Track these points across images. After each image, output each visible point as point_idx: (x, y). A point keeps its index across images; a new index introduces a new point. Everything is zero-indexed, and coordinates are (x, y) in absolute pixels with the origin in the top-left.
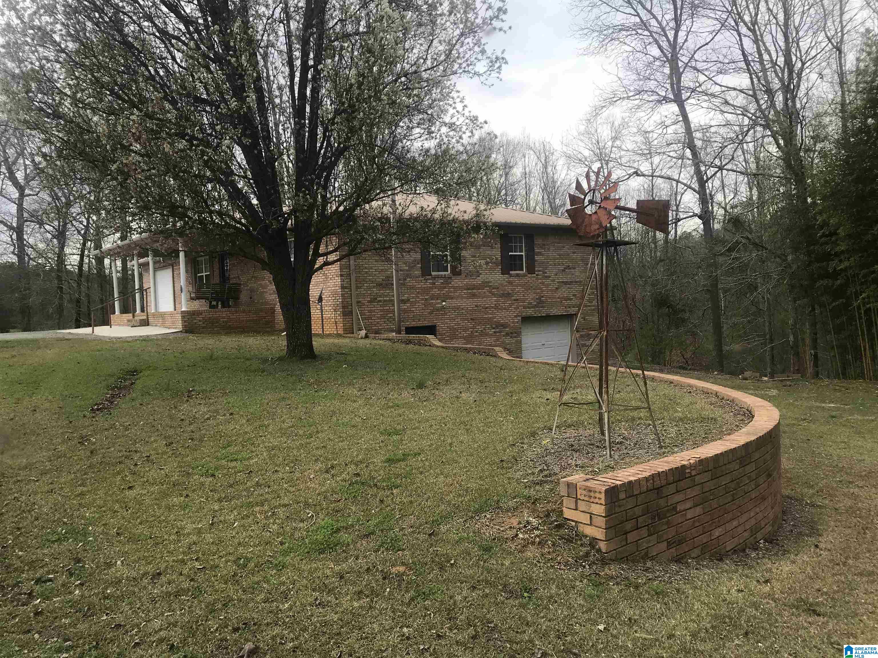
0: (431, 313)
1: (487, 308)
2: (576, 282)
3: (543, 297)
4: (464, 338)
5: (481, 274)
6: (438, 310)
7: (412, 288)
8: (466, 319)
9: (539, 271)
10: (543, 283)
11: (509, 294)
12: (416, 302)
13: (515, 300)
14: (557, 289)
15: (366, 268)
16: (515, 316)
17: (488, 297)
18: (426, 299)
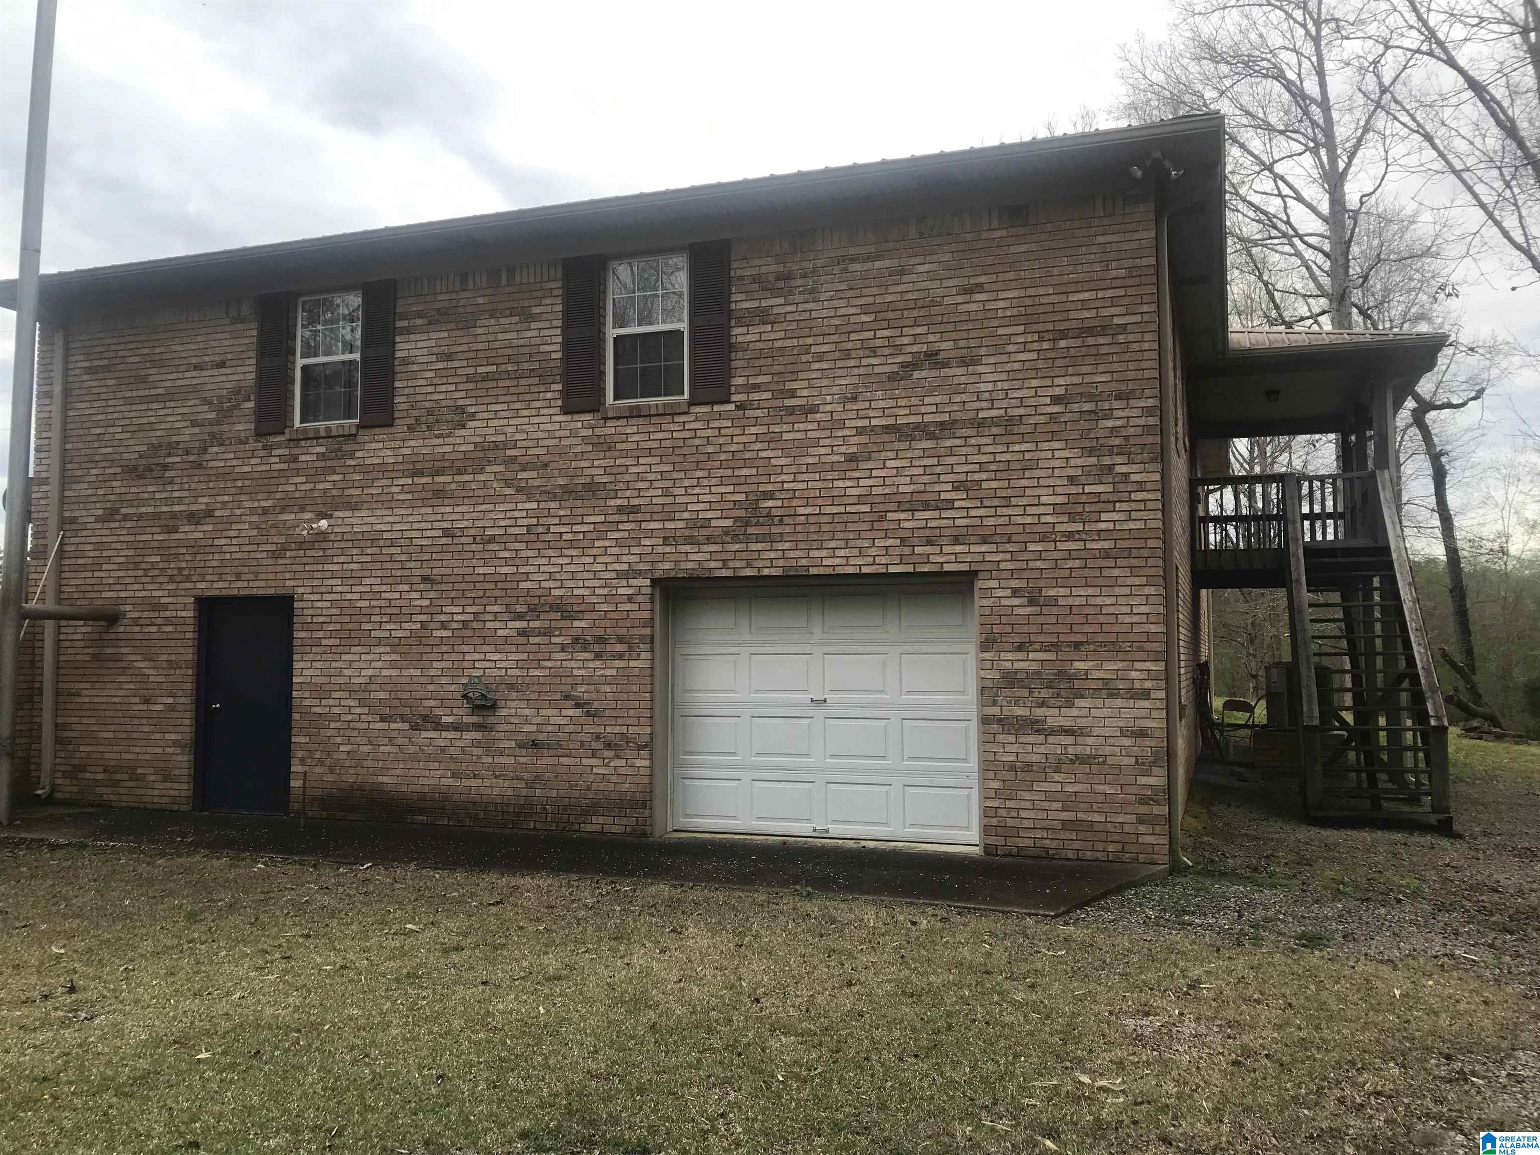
0: (277, 554)
1: (492, 539)
2: (980, 424)
3: (769, 495)
4: (395, 645)
5: (472, 417)
6: (302, 545)
7: (226, 475)
8: (402, 580)
9: (756, 387)
10: (772, 440)
11: (592, 488)
12: (230, 521)
13: (620, 509)
14: (852, 458)
15: (98, 423)
16: (620, 575)
17: (494, 499)
18: (265, 511)
